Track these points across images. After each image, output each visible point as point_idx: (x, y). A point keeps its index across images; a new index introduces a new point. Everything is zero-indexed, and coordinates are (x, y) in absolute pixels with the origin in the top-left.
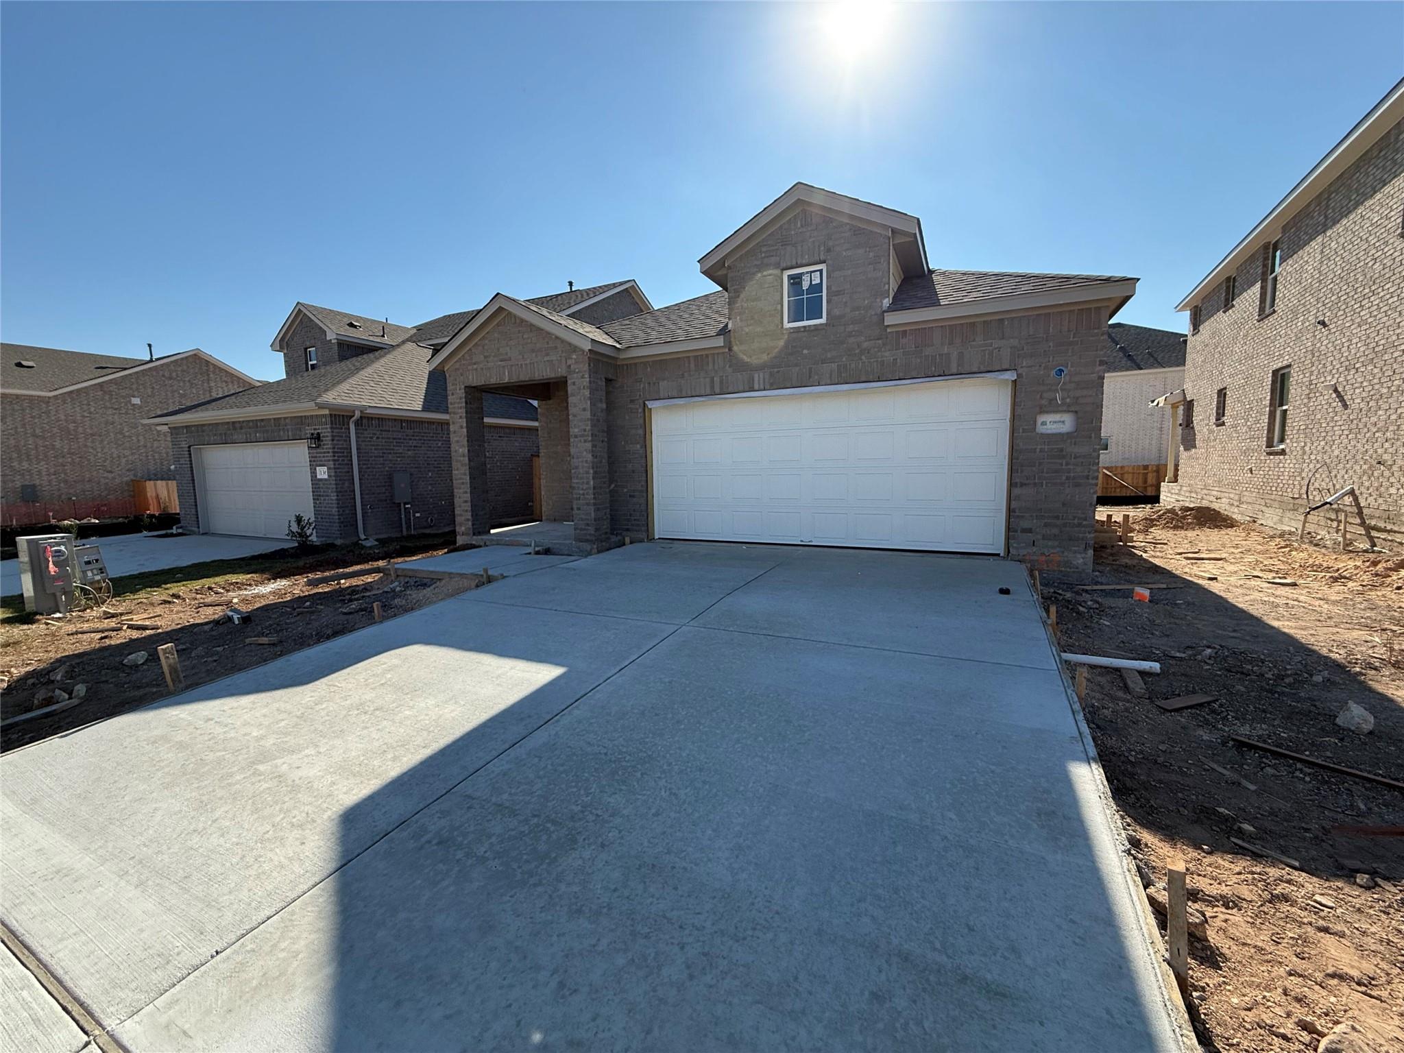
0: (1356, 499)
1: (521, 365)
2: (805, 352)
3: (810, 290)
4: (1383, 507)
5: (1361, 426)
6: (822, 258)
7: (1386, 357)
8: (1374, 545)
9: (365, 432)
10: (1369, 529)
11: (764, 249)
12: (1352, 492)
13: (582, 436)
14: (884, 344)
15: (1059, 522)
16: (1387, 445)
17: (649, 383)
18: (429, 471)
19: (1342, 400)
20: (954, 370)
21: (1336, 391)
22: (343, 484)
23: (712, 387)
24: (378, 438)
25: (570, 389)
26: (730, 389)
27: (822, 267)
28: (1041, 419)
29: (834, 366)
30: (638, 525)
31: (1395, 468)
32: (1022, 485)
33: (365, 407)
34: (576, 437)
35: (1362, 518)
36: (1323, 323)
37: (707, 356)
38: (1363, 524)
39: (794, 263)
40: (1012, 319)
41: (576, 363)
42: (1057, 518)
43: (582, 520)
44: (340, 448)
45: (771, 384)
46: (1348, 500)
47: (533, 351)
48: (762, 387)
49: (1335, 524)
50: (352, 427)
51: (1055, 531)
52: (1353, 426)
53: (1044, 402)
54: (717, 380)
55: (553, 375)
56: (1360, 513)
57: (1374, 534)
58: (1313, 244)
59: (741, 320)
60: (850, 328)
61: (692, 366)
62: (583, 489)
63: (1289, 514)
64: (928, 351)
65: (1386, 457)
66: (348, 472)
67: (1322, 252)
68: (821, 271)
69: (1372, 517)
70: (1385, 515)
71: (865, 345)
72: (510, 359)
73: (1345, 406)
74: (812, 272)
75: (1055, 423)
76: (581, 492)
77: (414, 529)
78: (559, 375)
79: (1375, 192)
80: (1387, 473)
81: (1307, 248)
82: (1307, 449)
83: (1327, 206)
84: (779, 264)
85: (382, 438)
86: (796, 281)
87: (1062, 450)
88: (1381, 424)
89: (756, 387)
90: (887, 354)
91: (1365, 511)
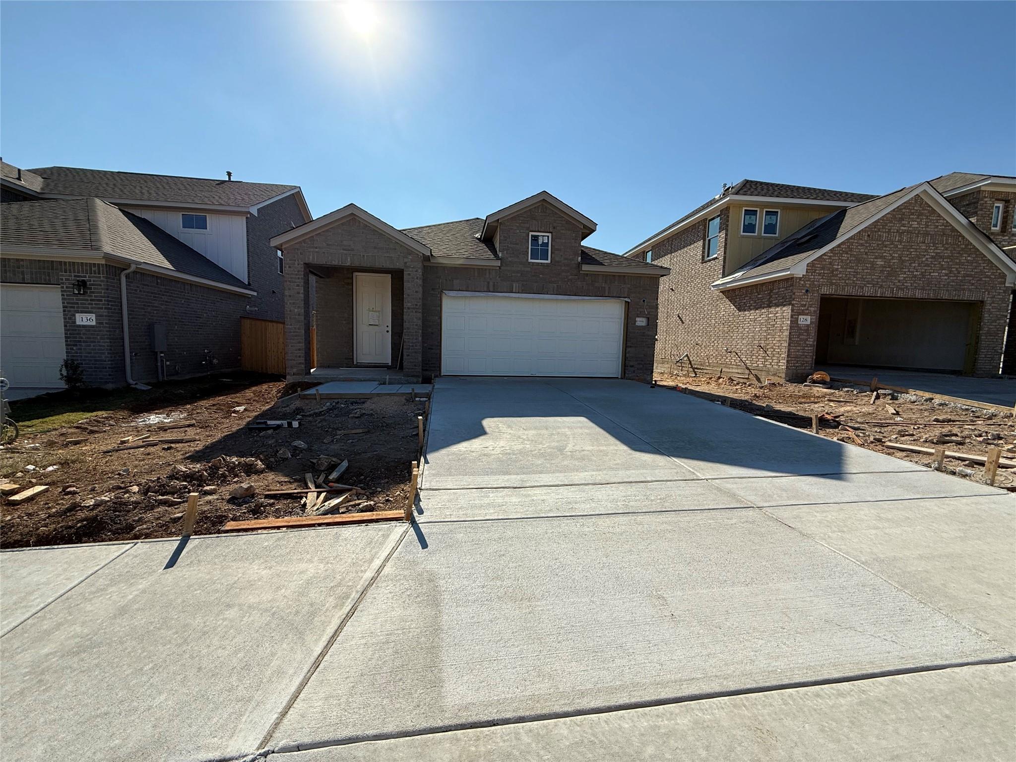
0: (688, 358)
1: (364, 256)
2: (541, 276)
3: (542, 245)
4: (699, 360)
5: (689, 330)
6: (551, 230)
7: (698, 306)
8: (696, 375)
9: (132, 285)
10: (694, 369)
11: (521, 219)
12: (687, 355)
13: (414, 308)
14: (579, 279)
15: (643, 363)
16: (699, 338)
17: (446, 280)
18: (176, 324)
19: (681, 320)
20: (607, 295)
21: (679, 316)
22: (115, 331)
23: (488, 287)
24: (140, 291)
25: (405, 277)
26: (499, 290)
27: (550, 235)
28: (638, 319)
29: (555, 285)
30: (435, 367)
31: (703, 346)
32: (631, 347)
33: (140, 263)
34: (409, 308)
35: (691, 365)
36: (672, 289)
37: (486, 269)
38: (692, 367)
39: (537, 230)
40: (629, 276)
41: (412, 261)
42: (642, 361)
43: (411, 362)
44: (113, 298)
45: (523, 290)
46: (686, 358)
47: (375, 248)
48: (517, 291)
49: (681, 368)
50: (123, 279)
51: (641, 366)
52: (686, 330)
53: (639, 313)
54: (491, 284)
55: (392, 267)
56: (690, 363)
57: (696, 370)
58: (666, 257)
59: (507, 253)
60: (563, 268)
61: (476, 274)
62: (412, 343)
63: (660, 365)
64: (597, 285)
65: (699, 342)
66: (119, 321)
67: (670, 261)
68: (548, 236)
69: (695, 364)
70: (700, 363)
71: (570, 277)
72: (353, 250)
73: (683, 323)
74: (543, 236)
75: (641, 322)
76: (411, 345)
77: (167, 376)
78: (397, 267)
79: (691, 244)
80: (700, 348)
81: (664, 258)
82: (667, 338)
83: (672, 244)
84: (529, 228)
85: (144, 292)
86: (535, 239)
87: (644, 333)
88: (697, 330)
89: (514, 291)
90: (579, 283)
91: (692, 362)
